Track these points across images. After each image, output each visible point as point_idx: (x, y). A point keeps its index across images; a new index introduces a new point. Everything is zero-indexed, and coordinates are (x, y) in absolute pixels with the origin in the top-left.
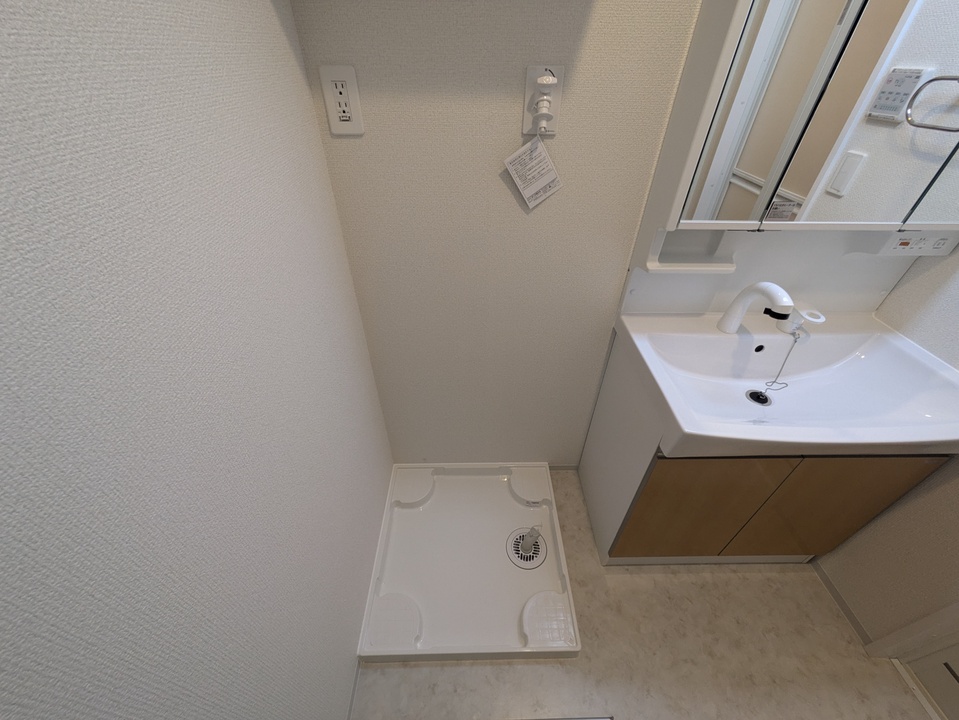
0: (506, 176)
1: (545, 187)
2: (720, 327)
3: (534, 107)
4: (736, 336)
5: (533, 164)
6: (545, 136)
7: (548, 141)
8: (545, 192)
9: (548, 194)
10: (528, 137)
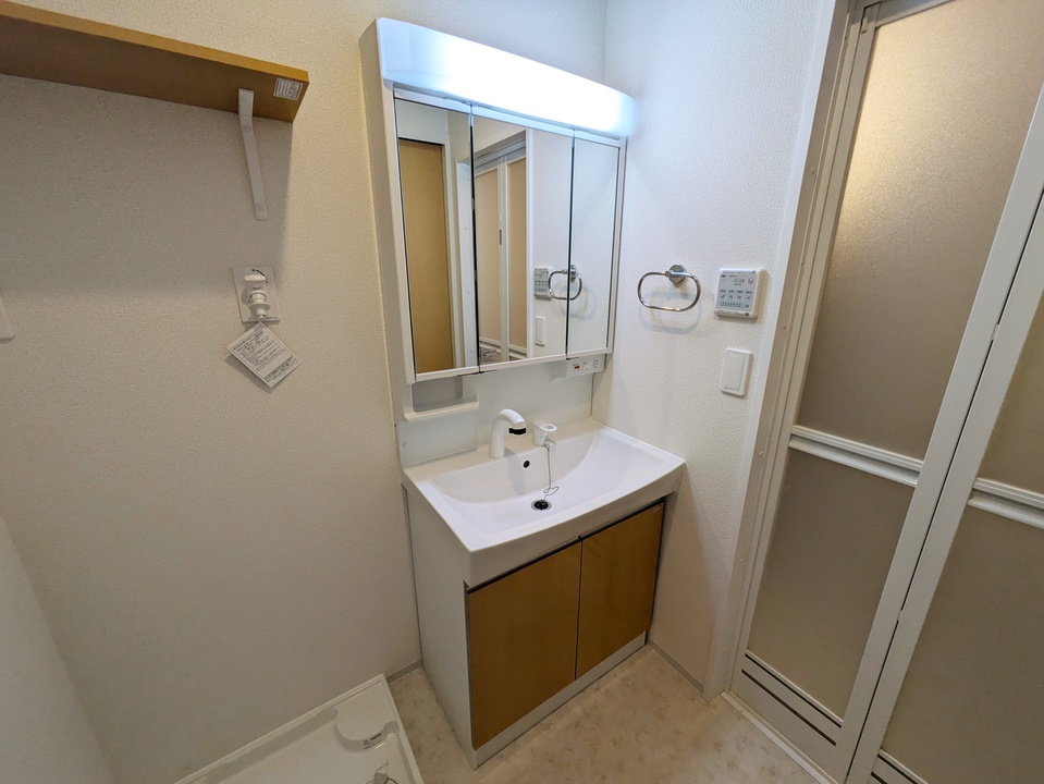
0: (233, 360)
1: (282, 365)
2: (491, 456)
3: (248, 299)
4: (505, 459)
5: (262, 346)
6: (267, 322)
7: (274, 327)
8: (283, 370)
9: (287, 372)
10: (249, 325)
